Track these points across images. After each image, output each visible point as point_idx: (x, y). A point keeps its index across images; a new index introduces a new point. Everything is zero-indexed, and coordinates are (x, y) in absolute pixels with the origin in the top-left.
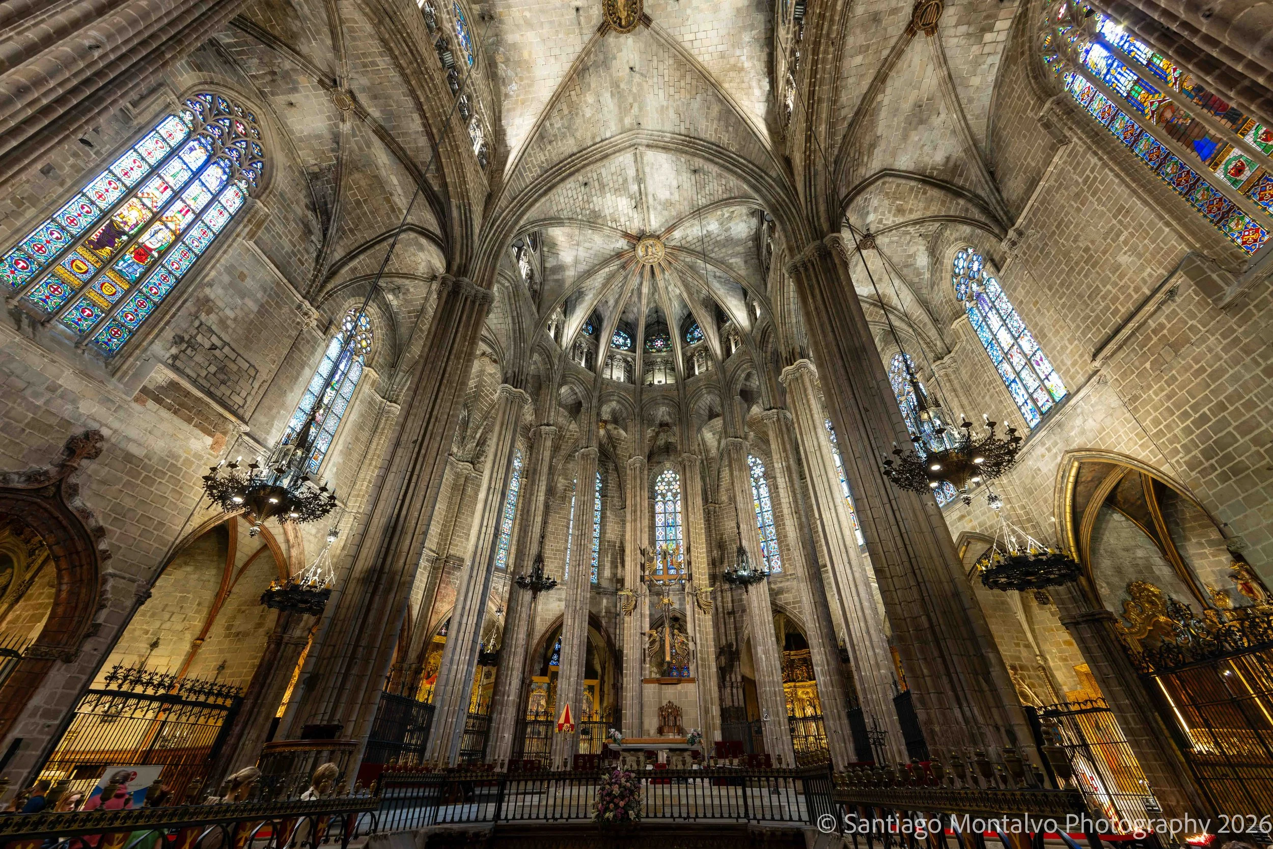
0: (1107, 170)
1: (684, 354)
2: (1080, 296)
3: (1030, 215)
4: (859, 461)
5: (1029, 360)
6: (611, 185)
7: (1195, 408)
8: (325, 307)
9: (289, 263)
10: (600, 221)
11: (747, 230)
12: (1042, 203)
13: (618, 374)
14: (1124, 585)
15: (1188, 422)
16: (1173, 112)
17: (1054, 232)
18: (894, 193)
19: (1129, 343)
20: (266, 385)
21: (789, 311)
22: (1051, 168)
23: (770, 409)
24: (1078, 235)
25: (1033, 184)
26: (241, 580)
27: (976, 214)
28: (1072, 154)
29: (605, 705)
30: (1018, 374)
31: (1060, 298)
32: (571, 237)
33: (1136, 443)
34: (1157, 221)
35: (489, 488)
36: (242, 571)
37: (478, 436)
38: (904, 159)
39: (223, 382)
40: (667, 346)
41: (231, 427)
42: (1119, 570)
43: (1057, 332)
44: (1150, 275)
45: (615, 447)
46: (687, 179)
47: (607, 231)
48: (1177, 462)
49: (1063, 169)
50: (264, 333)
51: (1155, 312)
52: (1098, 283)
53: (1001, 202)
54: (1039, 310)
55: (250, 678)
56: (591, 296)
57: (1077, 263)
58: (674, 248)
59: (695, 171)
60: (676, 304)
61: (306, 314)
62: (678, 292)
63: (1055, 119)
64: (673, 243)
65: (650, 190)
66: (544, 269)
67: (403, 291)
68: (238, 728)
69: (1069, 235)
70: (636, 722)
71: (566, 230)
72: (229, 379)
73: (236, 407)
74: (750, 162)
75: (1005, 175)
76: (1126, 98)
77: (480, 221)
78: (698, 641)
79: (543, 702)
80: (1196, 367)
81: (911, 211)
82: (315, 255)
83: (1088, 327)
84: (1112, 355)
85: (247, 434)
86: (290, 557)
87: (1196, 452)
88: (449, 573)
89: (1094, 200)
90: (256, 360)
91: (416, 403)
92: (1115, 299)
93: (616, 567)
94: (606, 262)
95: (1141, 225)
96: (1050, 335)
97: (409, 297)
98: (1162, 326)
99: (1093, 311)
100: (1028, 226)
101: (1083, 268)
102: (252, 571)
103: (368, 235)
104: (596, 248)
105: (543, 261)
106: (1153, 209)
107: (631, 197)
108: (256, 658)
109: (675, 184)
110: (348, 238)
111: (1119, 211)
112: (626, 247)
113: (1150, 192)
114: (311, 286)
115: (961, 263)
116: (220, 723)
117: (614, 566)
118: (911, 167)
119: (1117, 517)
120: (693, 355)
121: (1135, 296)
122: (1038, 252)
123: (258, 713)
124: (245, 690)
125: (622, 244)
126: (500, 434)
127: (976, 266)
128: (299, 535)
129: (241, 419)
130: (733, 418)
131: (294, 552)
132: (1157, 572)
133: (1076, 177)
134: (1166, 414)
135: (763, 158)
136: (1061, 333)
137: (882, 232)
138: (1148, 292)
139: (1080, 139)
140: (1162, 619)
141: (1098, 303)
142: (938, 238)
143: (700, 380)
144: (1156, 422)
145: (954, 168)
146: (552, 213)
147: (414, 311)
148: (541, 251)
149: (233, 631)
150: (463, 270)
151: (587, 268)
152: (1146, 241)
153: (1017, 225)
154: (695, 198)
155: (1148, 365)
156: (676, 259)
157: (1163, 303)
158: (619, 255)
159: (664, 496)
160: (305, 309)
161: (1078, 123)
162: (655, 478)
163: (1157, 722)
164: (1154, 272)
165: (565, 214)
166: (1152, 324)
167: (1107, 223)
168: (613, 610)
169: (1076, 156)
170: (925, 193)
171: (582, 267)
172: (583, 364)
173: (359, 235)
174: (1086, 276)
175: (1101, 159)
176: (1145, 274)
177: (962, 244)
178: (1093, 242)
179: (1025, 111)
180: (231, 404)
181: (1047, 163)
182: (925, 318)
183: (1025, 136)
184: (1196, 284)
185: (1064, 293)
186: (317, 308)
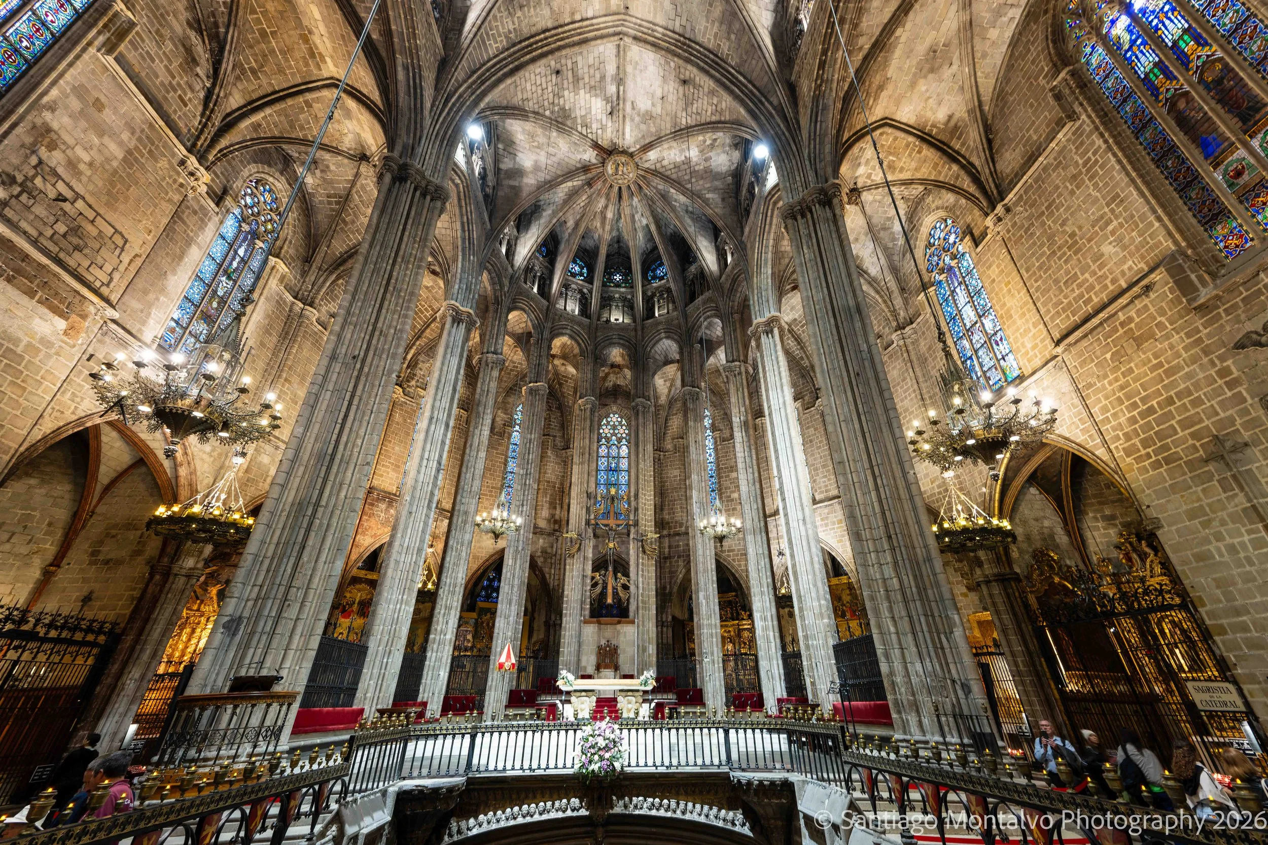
0: (1110, 155)
1: (644, 293)
2: (1056, 281)
3: (1022, 191)
4: (843, 424)
5: (990, 339)
6: (587, 80)
7: (1144, 400)
8: (217, 169)
9: (166, 99)
10: (569, 123)
11: (728, 163)
12: (1036, 181)
13: (573, 307)
14: (1031, 550)
15: (1135, 413)
16: (1187, 103)
17: (1043, 213)
18: (889, 147)
19: (1095, 333)
20: (138, 262)
21: (766, 260)
22: (1053, 145)
23: (733, 361)
24: (1067, 219)
25: (1031, 159)
26: (107, 499)
27: (966, 183)
28: (1078, 133)
29: (534, 639)
30: (976, 351)
31: (1036, 281)
32: (532, 136)
33: (1078, 427)
34: (1149, 214)
35: (431, 418)
36: (107, 488)
37: (409, 357)
38: (907, 110)
39: (77, 248)
40: (625, 281)
41: (92, 309)
42: (1028, 538)
43: (1024, 314)
44: (1130, 268)
45: (560, 384)
46: (672, 89)
47: (575, 137)
48: (1117, 448)
49: (1065, 147)
50: (133, 191)
51: (1128, 305)
52: (1077, 270)
53: (994, 173)
54: (1009, 291)
55: (128, 612)
56: (550, 212)
57: (1060, 248)
58: (647, 171)
59: (684, 82)
60: (640, 235)
61: (192, 174)
62: (644, 222)
63: (1067, 91)
64: (647, 165)
65: (630, 95)
66: (498, 171)
67: (321, 166)
68: (116, 666)
69: (1058, 218)
70: (573, 659)
71: (529, 126)
72: (86, 246)
73: (98, 284)
74: (750, 82)
75: (1002, 145)
76: (1143, 80)
77: (432, 91)
78: (641, 585)
79: (469, 637)
80: (1155, 362)
81: (902, 170)
82: (202, 95)
83: (1058, 312)
84: (1076, 343)
85: (114, 321)
86: (177, 477)
87: (1136, 441)
88: (372, 505)
89: (1090, 184)
90: (124, 225)
91: (355, 310)
92: (1092, 287)
93: (555, 508)
94: (570, 174)
95: (1132, 216)
96: (1015, 317)
97: (329, 176)
98: (1130, 320)
99: (1066, 297)
100: (1016, 204)
101: (1065, 253)
102: (123, 488)
103: (278, 82)
104: (560, 155)
105: (497, 160)
106: (1148, 202)
107: (607, 100)
108: (134, 589)
109: (659, 94)
110: (249, 80)
111: (1113, 199)
112: (594, 161)
113: (1147, 183)
114: (198, 138)
115: (938, 233)
116: (90, 661)
117: (552, 505)
118: (912, 122)
119: (1033, 490)
120: (654, 295)
121: (1111, 288)
122: (1022, 232)
123: (142, 650)
124: (122, 625)
125: (590, 155)
126: (444, 357)
127: (952, 239)
128: (189, 451)
129: (107, 300)
130: (691, 367)
131: (183, 472)
132: (1058, 540)
133: (1077, 158)
134: (1115, 403)
135: (766, 79)
136: (1028, 316)
137: (869, 188)
138: (1124, 285)
139: (1089, 117)
140: (1057, 580)
141: (1073, 290)
142: (918, 204)
143: (660, 323)
144: (1105, 410)
145: (956, 130)
146: (517, 100)
147: (335, 196)
148: (496, 148)
149: (101, 557)
150: (409, 150)
151: (548, 178)
152: (1134, 234)
153: (1006, 201)
154: (679, 115)
155: (1108, 356)
156: (648, 184)
157: (1136, 297)
158: (586, 168)
159: (608, 440)
160: (191, 168)
161: (1089, 100)
162: (600, 421)
163: (1041, 665)
164: (1134, 265)
165: (530, 106)
166: (1121, 316)
167: (1098, 210)
168: (549, 550)
169: (1081, 134)
170: (919, 152)
171: (542, 176)
172: (535, 290)
173: (264, 81)
174: (1066, 262)
175: (1106, 142)
176: (1126, 267)
177: (942, 213)
178: (1080, 228)
179: (1036, 79)
180: (91, 279)
181: (1051, 138)
182: (893, 285)
183: (1032, 105)
184: (1175, 282)
185: (1041, 277)
186: (207, 169)
